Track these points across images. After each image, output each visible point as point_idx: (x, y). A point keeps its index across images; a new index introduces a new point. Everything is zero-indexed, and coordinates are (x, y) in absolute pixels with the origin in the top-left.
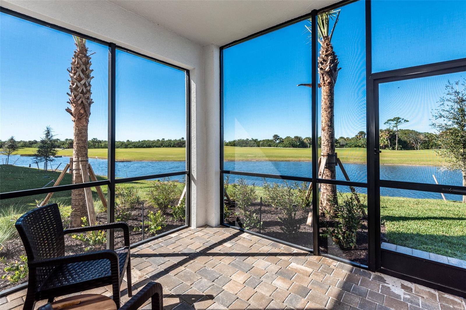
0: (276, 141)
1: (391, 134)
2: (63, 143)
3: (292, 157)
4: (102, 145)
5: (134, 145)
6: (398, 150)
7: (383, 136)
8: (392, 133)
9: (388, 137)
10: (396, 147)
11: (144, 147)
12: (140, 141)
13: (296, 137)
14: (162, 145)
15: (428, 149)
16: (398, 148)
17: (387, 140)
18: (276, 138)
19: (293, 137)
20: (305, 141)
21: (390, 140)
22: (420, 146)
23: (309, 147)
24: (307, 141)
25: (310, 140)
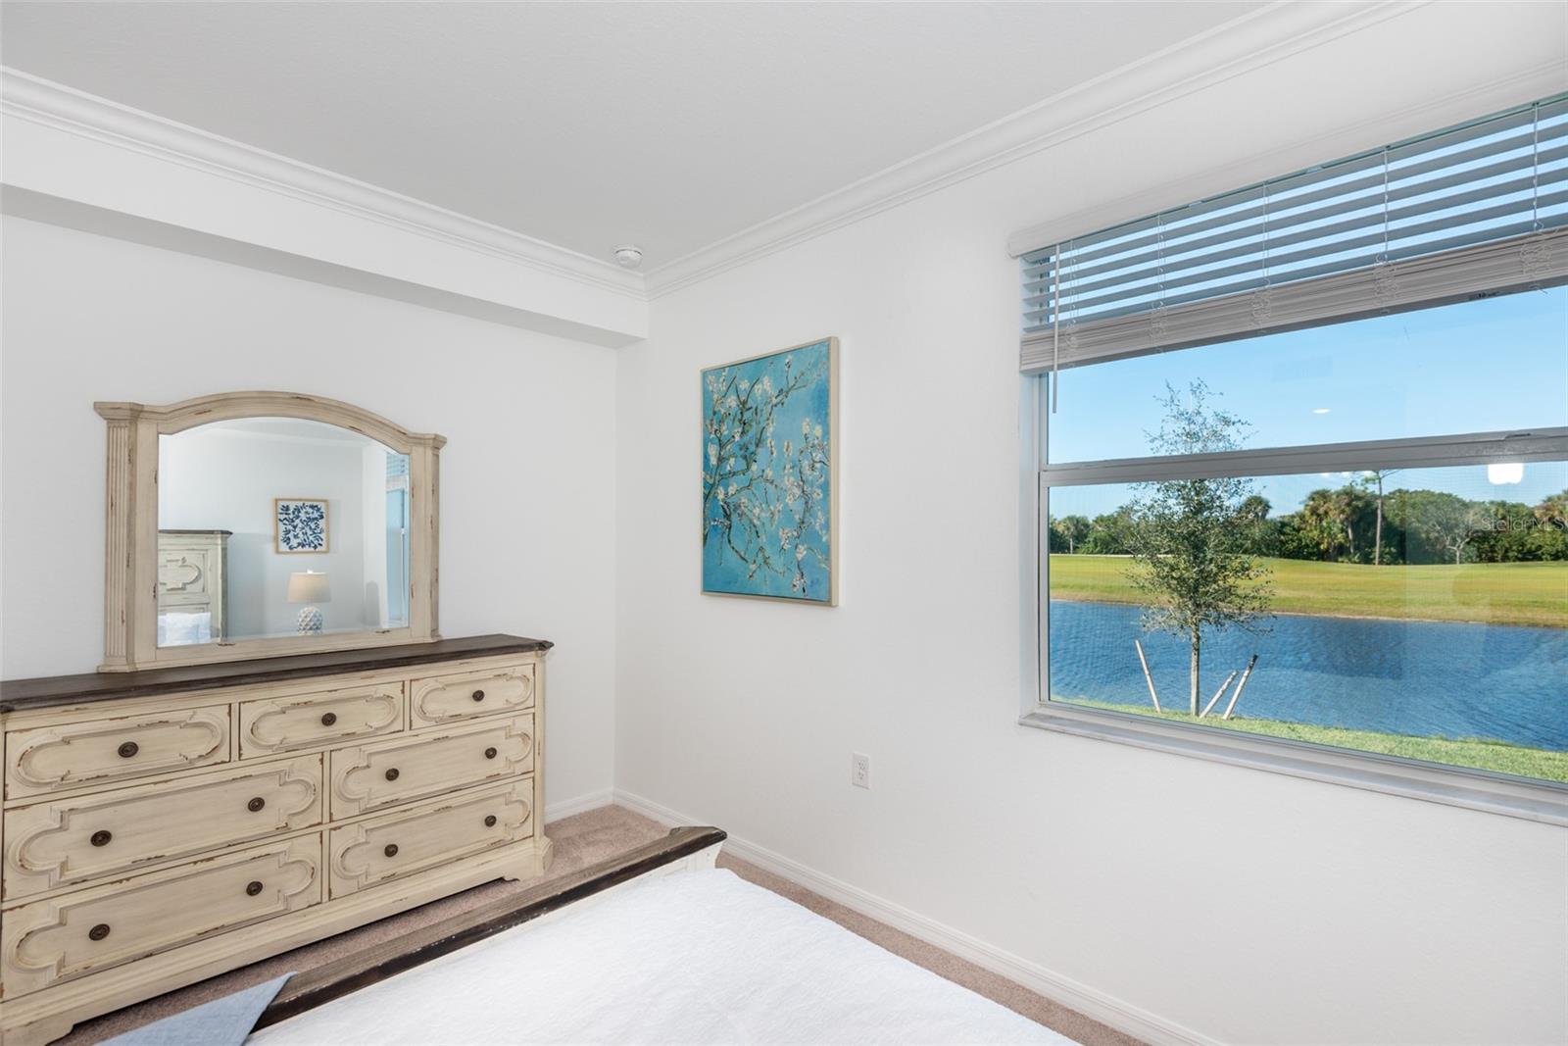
1: (1357, 507)
6: (1381, 563)
7: (1331, 514)
8: (1360, 504)
9: (1347, 518)
10: (1377, 555)
15: (1492, 560)
16: (1381, 556)
17: (1342, 531)
20: (1060, 529)
21: (1355, 526)
22: (1463, 549)
23: (1075, 548)
24: (1068, 529)
25: (1076, 526)
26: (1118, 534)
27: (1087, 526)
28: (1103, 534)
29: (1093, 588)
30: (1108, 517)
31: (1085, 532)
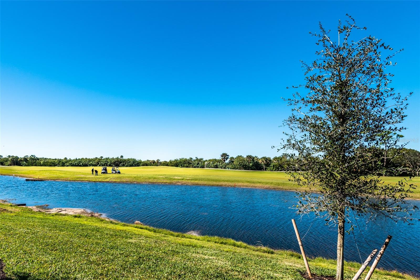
0: (225, 161)
2: (6, 160)
3: (227, 181)
4: (41, 163)
5: (71, 163)
6: (385, 176)
8: (378, 153)
10: (384, 172)
11: (80, 166)
12: (78, 159)
13: (249, 157)
14: (99, 164)
16: (386, 173)
18: (225, 157)
19: (245, 157)
20: (260, 161)
23: (265, 169)
24: (263, 162)
25: (266, 161)
26: (282, 163)
27: (270, 161)
28: (276, 163)
29: (272, 183)
30: (279, 157)
31: (270, 163)
